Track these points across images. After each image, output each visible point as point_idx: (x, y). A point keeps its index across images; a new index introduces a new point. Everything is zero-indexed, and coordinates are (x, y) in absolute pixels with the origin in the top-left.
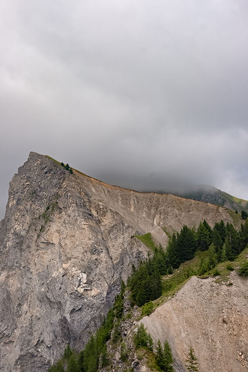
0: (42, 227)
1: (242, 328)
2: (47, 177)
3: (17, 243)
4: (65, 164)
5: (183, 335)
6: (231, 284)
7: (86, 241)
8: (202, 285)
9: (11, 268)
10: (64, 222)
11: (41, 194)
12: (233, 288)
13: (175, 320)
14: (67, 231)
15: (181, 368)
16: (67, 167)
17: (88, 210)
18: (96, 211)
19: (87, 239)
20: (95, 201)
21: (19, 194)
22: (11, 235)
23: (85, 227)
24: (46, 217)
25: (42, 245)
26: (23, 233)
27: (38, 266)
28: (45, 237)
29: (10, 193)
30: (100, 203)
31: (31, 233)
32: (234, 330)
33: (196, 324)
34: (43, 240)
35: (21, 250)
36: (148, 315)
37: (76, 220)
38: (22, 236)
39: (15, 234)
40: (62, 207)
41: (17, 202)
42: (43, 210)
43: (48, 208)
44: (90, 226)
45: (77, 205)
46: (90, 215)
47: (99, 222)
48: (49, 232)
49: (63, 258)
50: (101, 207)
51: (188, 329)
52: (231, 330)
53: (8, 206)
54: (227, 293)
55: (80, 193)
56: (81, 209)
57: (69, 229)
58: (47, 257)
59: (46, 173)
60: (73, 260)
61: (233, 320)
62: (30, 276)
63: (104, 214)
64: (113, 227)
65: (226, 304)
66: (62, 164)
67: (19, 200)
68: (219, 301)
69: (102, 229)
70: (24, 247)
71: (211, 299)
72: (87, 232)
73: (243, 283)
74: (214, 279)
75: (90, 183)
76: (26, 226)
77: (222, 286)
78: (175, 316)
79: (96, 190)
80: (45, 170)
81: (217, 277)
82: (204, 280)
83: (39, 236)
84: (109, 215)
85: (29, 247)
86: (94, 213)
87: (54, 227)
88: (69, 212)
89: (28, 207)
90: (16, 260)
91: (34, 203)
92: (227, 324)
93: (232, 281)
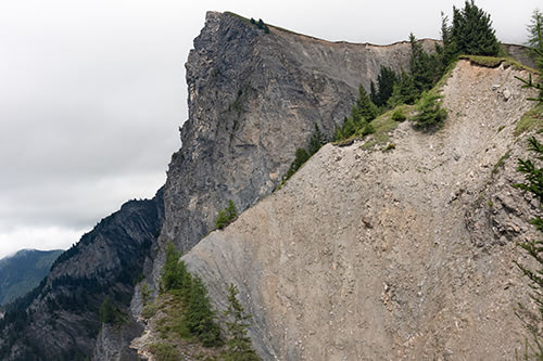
0: (236, 122)
1: (399, 233)
2: (233, 45)
3: (205, 152)
4: (257, 20)
5: (283, 259)
6: (391, 148)
7: (298, 133)
8: (339, 159)
9: (202, 190)
10: (263, 110)
11: (227, 73)
12: (395, 154)
13: (275, 232)
14: (269, 123)
15: (261, 327)
16: (261, 24)
17: (297, 85)
18: (310, 85)
19: (299, 131)
20: (307, 70)
21: (200, 79)
22: (195, 142)
23: (294, 112)
24: (239, 108)
25: (238, 150)
26: (212, 136)
27: (238, 182)
28: (241, 137)
29: (188, 81)
30: (315, 72)
31: (221, 135)
32: (383, 239)
33: (313, 236)
34: (238, 142)
35: (212, 161)
36: (221, 228)
37: (280, 104)
38: (211, 141)
39: (201, 139)
40: (256, 87)
41: (199, 92)
42: (234, 97)
43: (240, 93)
44: (301, 111)
45: (278, 80)
46: (301, 92)
47: (315, 102)
48: (245, 128)
49: (269, 165)
50: (316, 77)
51: (296, 248)
52: (378, 240)
53: (189, 100)
54: (381, 166)
55: (282, 61)
56: (284, 86)
57: (271, 120)
58: (248, 167)
59: (230, 39)
60: (283, 165)
61: (383, 218)
62: (229, 198)
63: (322, 88)
64: (338, 105)
65: (377, 188)
66: (253, 21)
67: (201, 88)
68: (365, 183)
69: (322, 112)
70: (215, 156)
71: (351, 184)
72: (298, 120)
73: (420, 143)
74: (363, 143)
75: (299, 43)
76: (214, 127)
77: (374, 154)
78: (275, 224)
79: (309, 54)
80: (228, 36)
81: (368, 138)
82: (346, 148)
83: (232, 137)
84: (329, 88)
85: (221, 155)
86: (307, 89)
87: (251, 120)
88: (268, 93)
89: (213, 96)
90: (207, 178)
91: (221, 89)
92: (372, 228)
93: (396, 142)
